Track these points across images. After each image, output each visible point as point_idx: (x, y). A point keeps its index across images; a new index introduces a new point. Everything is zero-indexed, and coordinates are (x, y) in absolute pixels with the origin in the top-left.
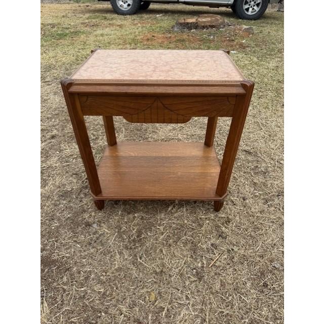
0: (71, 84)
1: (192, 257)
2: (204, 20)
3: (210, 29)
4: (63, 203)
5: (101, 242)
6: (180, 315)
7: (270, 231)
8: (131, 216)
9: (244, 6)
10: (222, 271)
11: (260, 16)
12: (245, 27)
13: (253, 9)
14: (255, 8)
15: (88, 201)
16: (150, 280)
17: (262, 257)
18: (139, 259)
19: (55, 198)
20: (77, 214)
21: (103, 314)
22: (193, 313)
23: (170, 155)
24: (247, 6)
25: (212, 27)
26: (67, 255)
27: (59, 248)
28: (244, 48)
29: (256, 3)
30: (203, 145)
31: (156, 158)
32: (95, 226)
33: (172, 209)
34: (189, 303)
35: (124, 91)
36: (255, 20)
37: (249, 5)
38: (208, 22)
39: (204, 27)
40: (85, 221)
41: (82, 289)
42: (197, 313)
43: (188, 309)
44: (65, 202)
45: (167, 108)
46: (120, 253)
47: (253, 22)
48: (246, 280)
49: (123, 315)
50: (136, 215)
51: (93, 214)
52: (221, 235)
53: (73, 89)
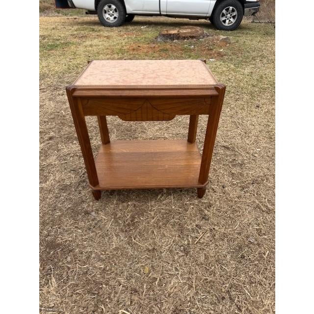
0: (74, 90)
1: (179, 236)
2: (184, 31)
3: (190, 40)
4: (63, 196)
5: (99, 226)
6: (170, 283)
7: (246, 213)
8: (125, 204)
9: (221, 18)
10: (206, 247)
11: (236, 27)
12: (222, 37)
13: (230, 21)
14: (232, 20)
15: (86, 192)
16: (144, 257)
17: (239, 234)
18: (133, 240)
19: (56, 192)
20: (77, 204)
21: (104, 286)
22: (182, 281)
23: (158, 151)
24: (224, 19)
25: (192, 37)
26: (70, 239)
27: (62, 233)
28: (222, 56)
29: (233, 15)
30: (186, 142)
31: (145, 154)
32: (93, 213)
33: (161, 197)
34: (178, 274)
35: (119, 95)
36: (231, 30)
37: (226, 17)
38: (188, 33)
39: (184, 38)
40: (84, 210)
41: (85, 266)
42: (185, 281)
43: (177, 278)
44: (65, 194)
45: (155, 108)
46: (117, 235)
47: (230, 32)
48: (226, 253)
49: (121, 286)
50: (129, 203)
51: (91, 204)
52: (204, 218)
53: (77, 93)
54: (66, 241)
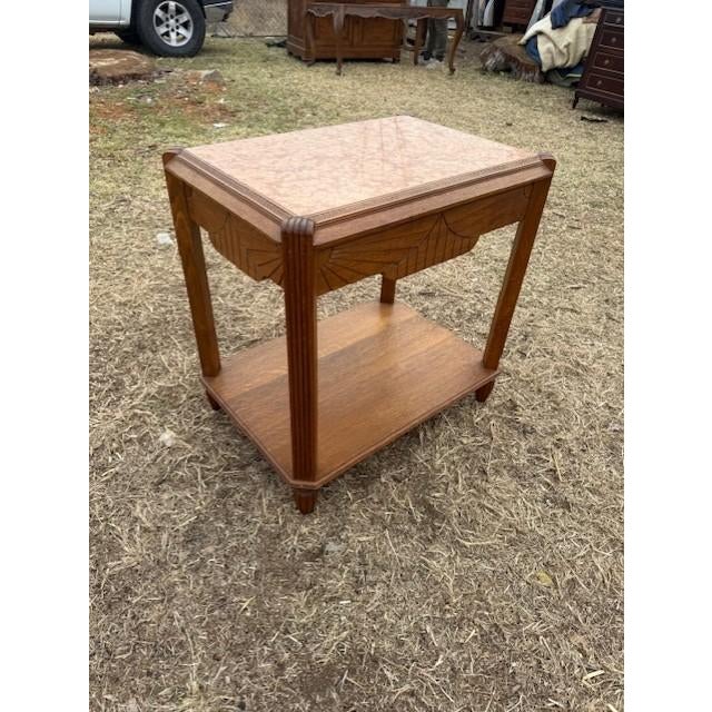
4: (211, 555)
5: (375, 563)
6: (598, 570)
9: (156, 28)
12: (205, 73)
13: (178, 34)
14: (182, 31)
16: (517, 559)
18: (467, 544)
19: (182, 555)
20: (265, 553)
21: (514, 664)
24: (162, 30)
26: (343, 635)
27: (309, 637)
28: (233, 114)
29: (181, 22)
30: (378, 304)
32: (332, 547)
37: (167, 26)
40: (298, 552)
41: (440, 662)
42: (612, 551)
43: (597, 555)
44: (210, 549)
45: (451, 230)
46: (431, 555)
49: (541, 637)
50: (383, 480)
52: (526, 431)
53: (317, 239)
54: (340, 647)
